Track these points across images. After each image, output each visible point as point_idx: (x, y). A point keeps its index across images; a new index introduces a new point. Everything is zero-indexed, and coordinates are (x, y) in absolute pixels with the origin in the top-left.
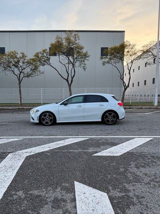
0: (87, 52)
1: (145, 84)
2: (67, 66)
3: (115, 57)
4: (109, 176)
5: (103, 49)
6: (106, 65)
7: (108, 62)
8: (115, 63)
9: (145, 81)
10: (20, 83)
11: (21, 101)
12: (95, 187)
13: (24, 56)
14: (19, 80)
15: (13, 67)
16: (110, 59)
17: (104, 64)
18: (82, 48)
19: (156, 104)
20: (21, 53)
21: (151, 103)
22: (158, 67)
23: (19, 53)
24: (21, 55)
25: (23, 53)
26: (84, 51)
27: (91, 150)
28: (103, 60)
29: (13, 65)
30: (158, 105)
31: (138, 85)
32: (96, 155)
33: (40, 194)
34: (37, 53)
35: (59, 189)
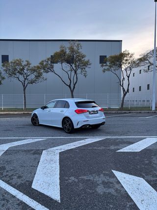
0: (89, 60)
1: (140, 90)
2: (69, 73)
3: (114, 65)
4: (138, 167)
5: (101, 57)
6: (106, 72)
7: (108, 70)
8: (115, 70)
9: (140, 87)
10: (24, 89)
11: (25, 106)
12: (131, 174)
13: (28, 64)
14: (24, 86)
15: (18, 74)
16: (110, 67)
17: (104, 72)
18: (83, 57)
19: (154, 109)
20: (26, 61)
21: (149, 108)
22: (154, 74)
23: (24, 61)
24: (26, 63)
25: (27, 61)
26: (86, 59)
27: (112, 147)
28: (104, 67)
29: (19, 72)
30: (156, 110)
31: (133, 91)
32: (119, 151)
33: (88, 178)
34: (43, 61)
35: (102, 175)
